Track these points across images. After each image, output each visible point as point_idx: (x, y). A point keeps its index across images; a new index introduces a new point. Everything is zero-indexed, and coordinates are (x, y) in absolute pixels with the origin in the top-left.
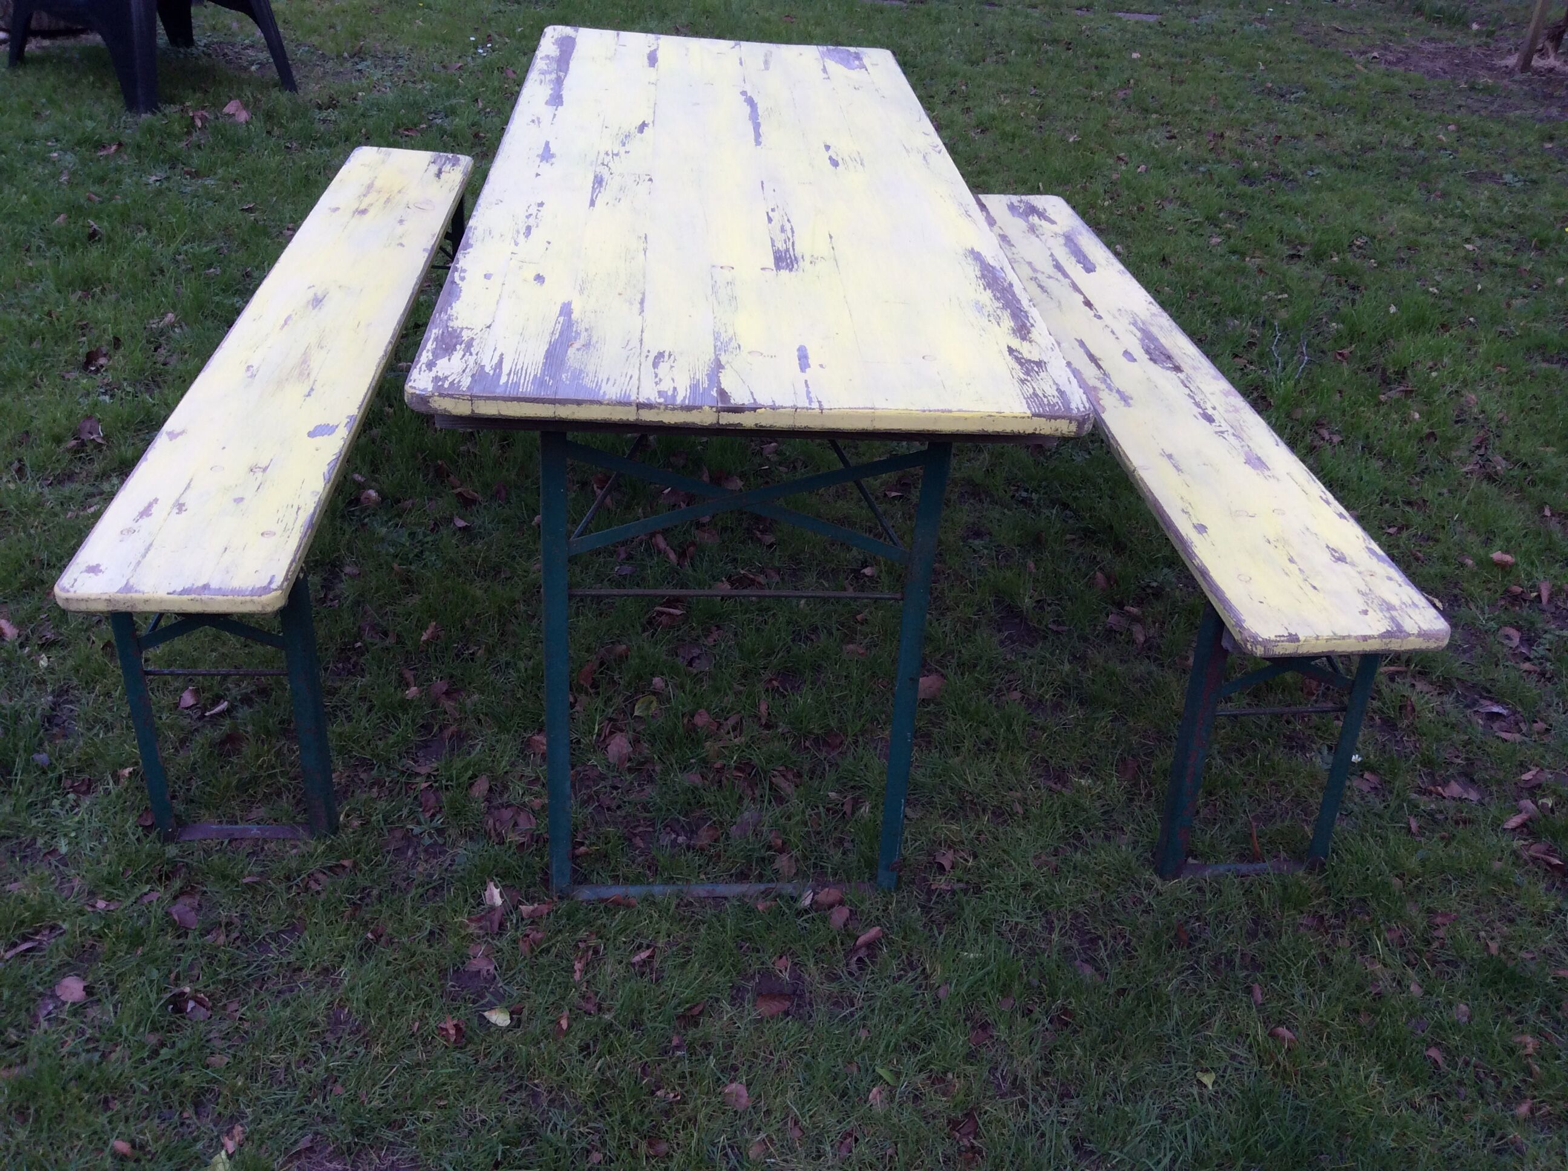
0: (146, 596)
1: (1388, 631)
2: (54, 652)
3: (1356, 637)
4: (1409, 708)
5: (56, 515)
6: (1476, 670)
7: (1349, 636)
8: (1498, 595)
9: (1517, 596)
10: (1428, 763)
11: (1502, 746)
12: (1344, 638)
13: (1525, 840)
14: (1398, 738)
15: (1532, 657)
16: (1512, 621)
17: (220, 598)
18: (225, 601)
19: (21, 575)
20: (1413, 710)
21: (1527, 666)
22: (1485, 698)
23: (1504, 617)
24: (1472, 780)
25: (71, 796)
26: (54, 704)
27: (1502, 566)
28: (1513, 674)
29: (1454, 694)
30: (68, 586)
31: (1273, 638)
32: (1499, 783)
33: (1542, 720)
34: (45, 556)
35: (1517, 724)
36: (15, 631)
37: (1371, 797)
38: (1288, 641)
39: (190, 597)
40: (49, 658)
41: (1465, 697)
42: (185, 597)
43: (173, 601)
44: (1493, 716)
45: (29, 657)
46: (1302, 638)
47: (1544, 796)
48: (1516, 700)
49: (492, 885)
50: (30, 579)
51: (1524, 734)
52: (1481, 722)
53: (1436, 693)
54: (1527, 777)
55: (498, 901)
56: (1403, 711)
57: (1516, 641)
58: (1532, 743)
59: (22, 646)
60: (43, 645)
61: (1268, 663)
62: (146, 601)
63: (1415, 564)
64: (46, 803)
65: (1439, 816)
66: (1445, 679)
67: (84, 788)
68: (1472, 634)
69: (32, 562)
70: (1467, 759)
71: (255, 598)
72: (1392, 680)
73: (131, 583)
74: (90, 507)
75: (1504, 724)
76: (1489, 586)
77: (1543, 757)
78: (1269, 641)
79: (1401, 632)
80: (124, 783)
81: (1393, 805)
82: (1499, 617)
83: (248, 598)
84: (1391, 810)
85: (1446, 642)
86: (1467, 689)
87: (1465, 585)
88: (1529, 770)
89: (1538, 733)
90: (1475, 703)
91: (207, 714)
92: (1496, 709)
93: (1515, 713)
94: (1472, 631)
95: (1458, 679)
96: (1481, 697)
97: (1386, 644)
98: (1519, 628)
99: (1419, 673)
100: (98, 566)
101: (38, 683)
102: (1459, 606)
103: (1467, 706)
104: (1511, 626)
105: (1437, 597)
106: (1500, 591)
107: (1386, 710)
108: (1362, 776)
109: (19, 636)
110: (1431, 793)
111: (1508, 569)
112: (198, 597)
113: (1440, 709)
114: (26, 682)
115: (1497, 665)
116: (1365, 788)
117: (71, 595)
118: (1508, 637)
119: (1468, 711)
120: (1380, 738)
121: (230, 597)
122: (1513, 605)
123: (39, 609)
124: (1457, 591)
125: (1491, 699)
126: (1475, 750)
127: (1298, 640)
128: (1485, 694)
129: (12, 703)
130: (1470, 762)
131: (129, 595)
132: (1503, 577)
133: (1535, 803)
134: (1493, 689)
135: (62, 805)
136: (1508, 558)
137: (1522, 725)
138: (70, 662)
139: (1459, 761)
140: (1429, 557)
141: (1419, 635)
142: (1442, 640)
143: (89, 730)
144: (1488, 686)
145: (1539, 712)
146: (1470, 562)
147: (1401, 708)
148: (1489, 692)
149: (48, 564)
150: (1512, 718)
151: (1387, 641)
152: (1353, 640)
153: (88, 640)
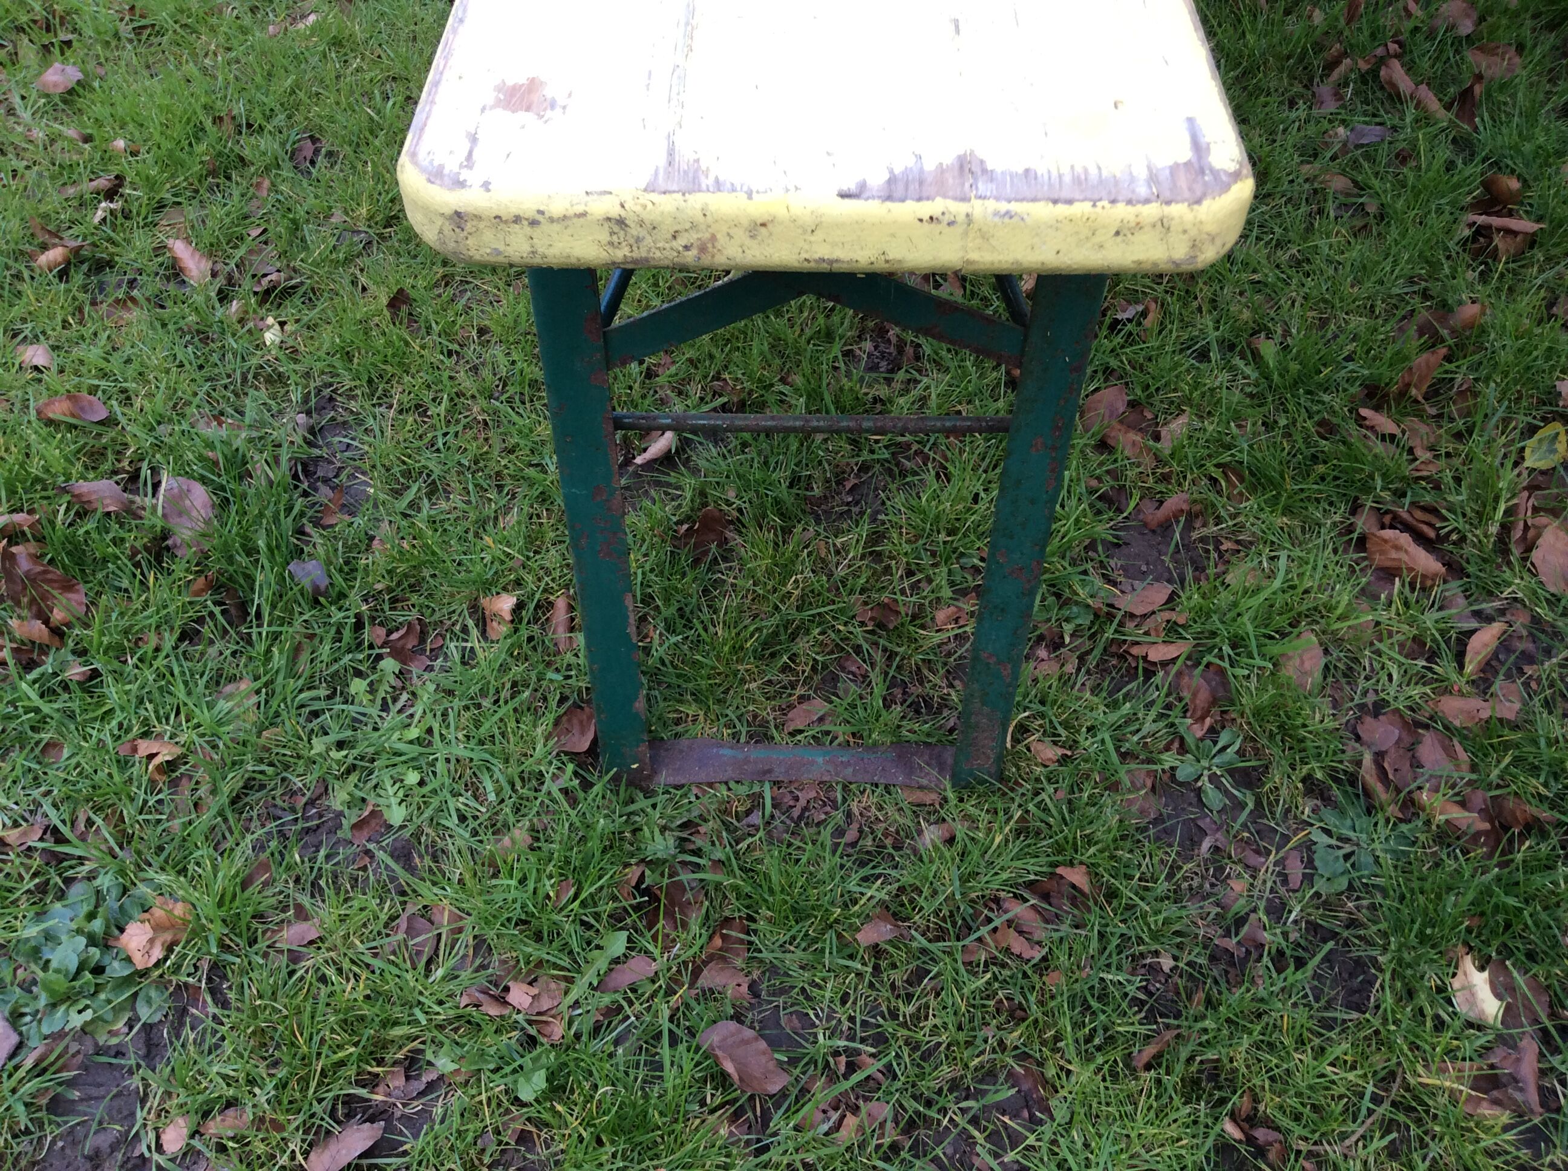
0: (758, 208)
2: (289, 310)
5: (244, 31)
17: (1042, 211)
18: (1057, 225)
19: (200, 148)
25: (389, 665)
26: (311, 430)
30: (452, 166)
34: (239, 108)
36: (206, 265)
39: (927, 209)
40: (282, 324)
42: (908, 210)
43: (859, 225)
45: (242, 321)
49: (1468, 964)
50: (220, 154)
55: (1490, 1007)
59: (224, 297)
60: (267, 292)
62: (759, 227)
64: (337, 687)
67: (411, 643)
69: (218, 120)
71: (1178, 210)
73: (685, 154)
74: (304, 17)
80: (499, 630)
83: (1152, 211)
91: (639, 460)
100: (533, 85)
101: (269, 380)
109: (214, 275)
112: (958, 209)
114: (244, 379)
117: (470, 199)
121: (1082, 209)
123: (246, 217)
129: (224, 433)
131: (696, 202)
135: (372, 689)
138: (328, 337)
143: (397, 493)
149: (249, 126)
153: (354, 283)
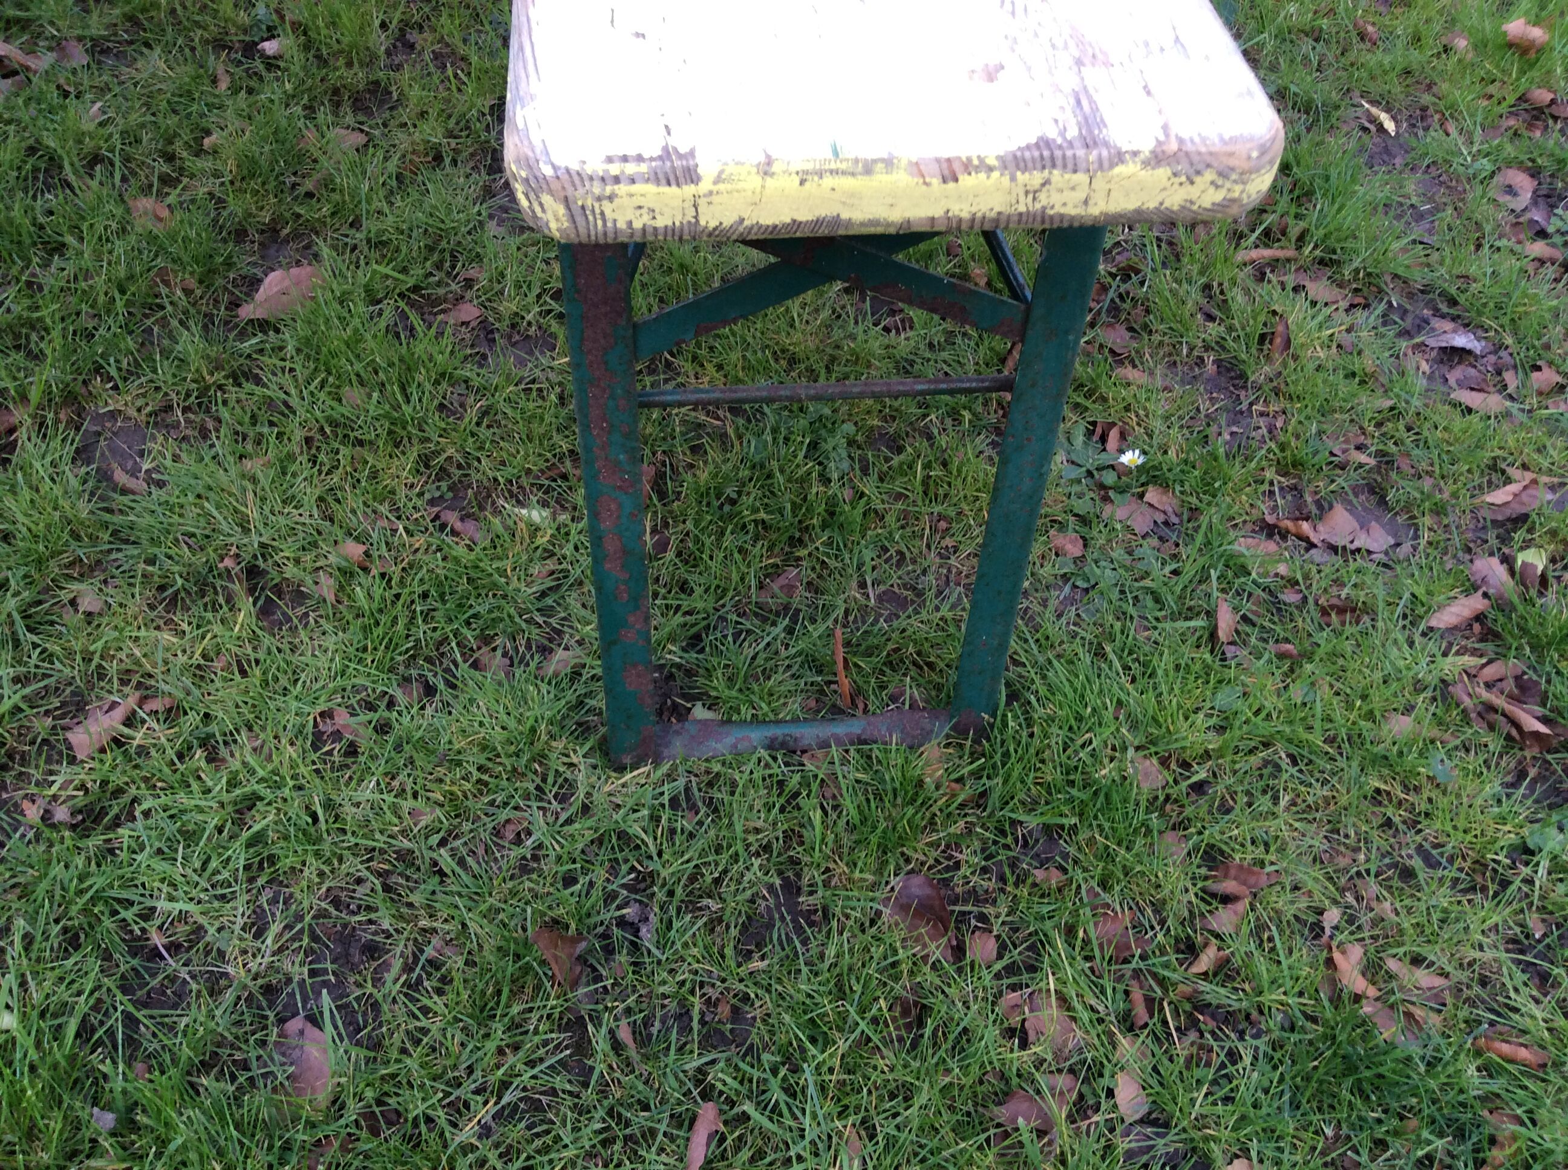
1: (1044, 143)
3: (917, 169)
4: (1278, 341)
6: (1435, 256)
7: (889, 163)
8: (1504, 108)
9: (1541, 110)
10: (1291, 466)
11: (1458, 423)
12: (868, 169)
13: (1474, 652)
14: (1244, 406)
15: (1551, 230)
16: (1524, 157)
20: (1288, 343)
21: (1539, 248)
22: (1443, 316)
23: (1510, 150)
24: (1382, 502)
27: (1522, 49)
28: (1509, 265)
29: (1382, 307)
31: (595, 166)
32: (1439, 511)
33: (1551, 363)
35: (1499, 373)
37: (1147, 548)
38: (655, 178)
41: (1404, 313)
44: (1454, 355)
46: (707, 170)
47: (1526, 545)
48: (1505, 320)
51: (1511, 398)
52: (1425, 367)
53: (1343, 304)
54: (1500, 496)
56: (1267, 346)
57: (1525, 197)
58: (1523, 418)
61: (760, 259)
63: (1357, 45)
65: (1290, 597)
66: (1369, 275)
68: (1441, 183)
70: (1380, 454)
72: (1261, 277)
75: (1472, 372)
76: (1492, 89)
77: (1541, 450)
78: (578, 178)
79: (1089, 142)
81: (1190, 571)
82: (1499, 148)
84: (1184, 579)
85: (1263, 182)
86: (1411, 296)
87: (1445, 86)
88: (1508, 481)
89: (1540, 393)
90: (1422, 324)
92: (1461, 340)
93: (1500, 347)
94: (1444, 178)
95: (1396, 276)
96: (1438, 313)
97: (1034, 194)
98: (1534, 173)
99: (1322, 262)
102: (1426, 129)
103: (1405, 333)
104: (1521, 166)
105: (1388, 110)
106: (1511, 99)
107: (1230, 343)
108: (1141, 496)
110: (1284, 535)
111: (1532, 55)
113: (1347, 339)
115: (1479, 247)
116: (1141, 522)
118: (1510, 190)
119: (1404, 344)
120: (1205, 406)
122: (1530, 126)
124: (1427, 99)
125: (1454, 319)
126: (1402, 433)
127: (691, 176)
128: (1444, 308)
130: (1386, 461)
132: (1522, 72)
133: (1507, 561)
134: (1462, 299)
136: (1537, 33)
137: (1508, 376)
139: (1363, 458)
140: (1390, 36)
141: (1157, 159)
142: (1244, 177)
144: (1453, 291)
145: (1547, 347)
146: (1461, 43)
147: (1262, 338)
148: (1453, 302)
150: (1492, 358)
151: (1036, 178)
152: (902, 178)
